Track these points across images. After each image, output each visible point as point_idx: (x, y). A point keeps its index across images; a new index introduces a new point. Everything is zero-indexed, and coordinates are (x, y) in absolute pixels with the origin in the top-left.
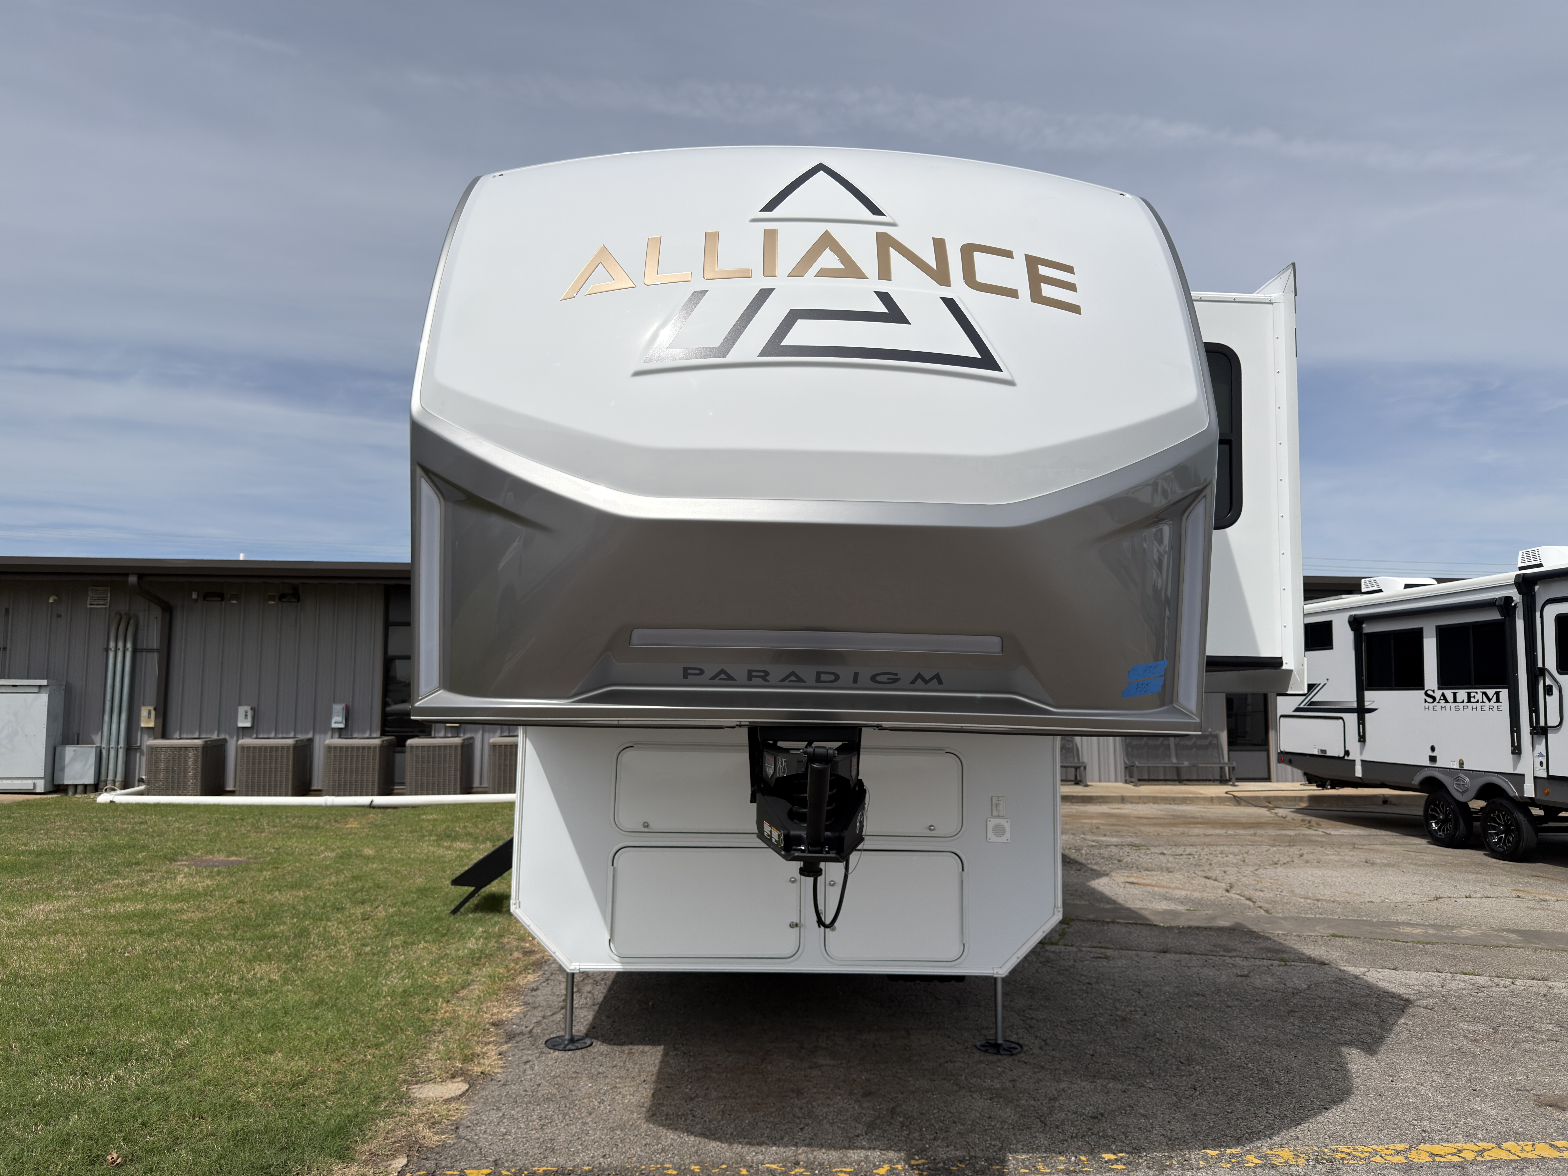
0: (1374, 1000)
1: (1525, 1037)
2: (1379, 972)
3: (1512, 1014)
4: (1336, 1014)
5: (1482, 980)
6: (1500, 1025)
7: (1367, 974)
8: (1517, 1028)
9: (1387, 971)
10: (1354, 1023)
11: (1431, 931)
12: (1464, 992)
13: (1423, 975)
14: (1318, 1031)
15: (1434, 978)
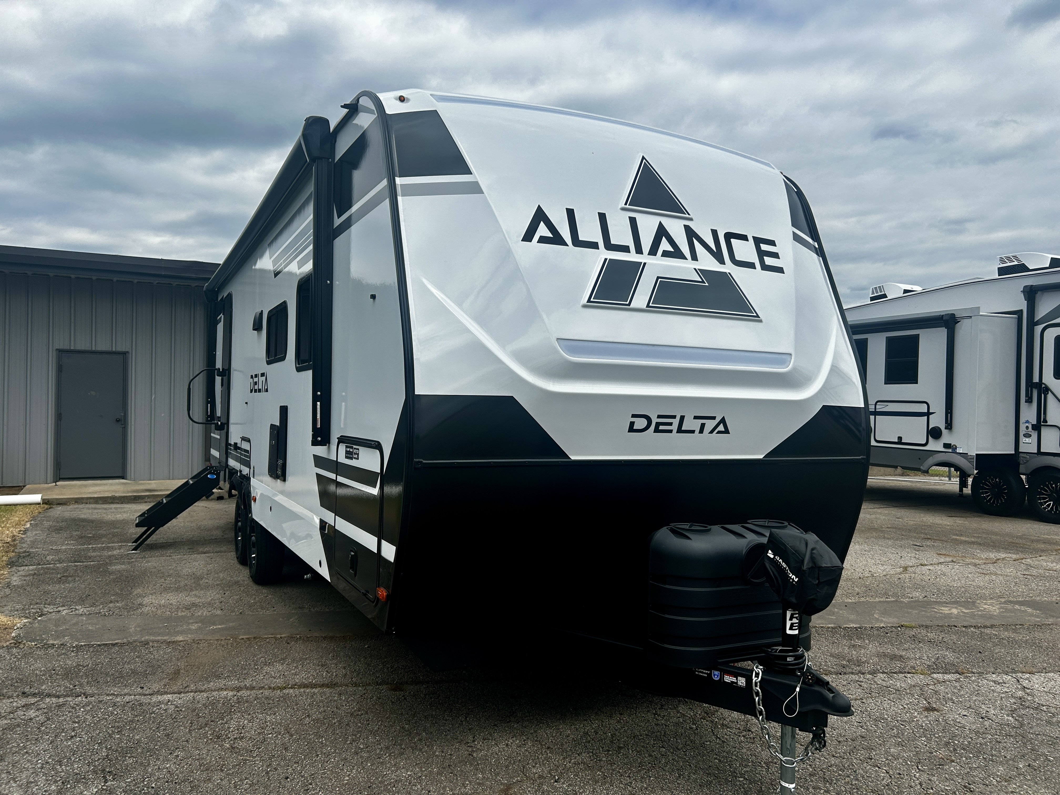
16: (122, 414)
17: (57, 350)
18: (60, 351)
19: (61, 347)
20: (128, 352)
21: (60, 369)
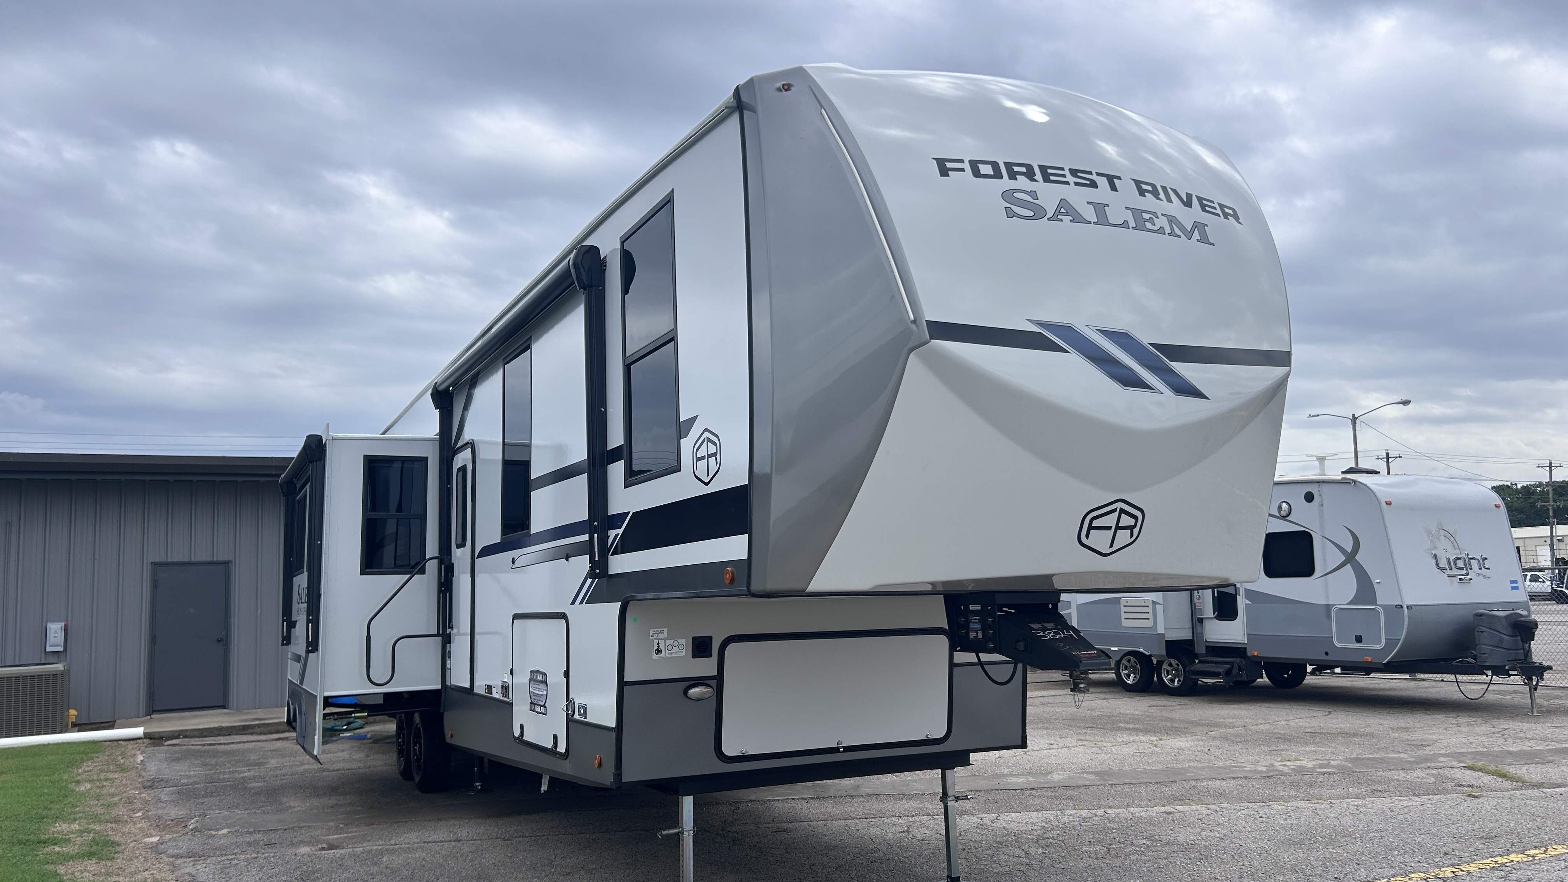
0: (1014, 838)
1: (1130, 851)
2: (1007, 816)
3: (1115, 835)
4: (989, 852)
5: (1084, 813)
6: (1110, 845)
7: (999, 818)
8: (1122, 845)
9: (1013, 815)
10: (1006, 857)
11: (1031, 779)
12: (1074, 823)
13: (1040, 814)
14: (982, 867)
15: (1050, 815)
16: (224, 633)
17: (152, 563)
18: (156, 565)
19: (157, 560)
20: (231, 562)
21: (155, 584)
